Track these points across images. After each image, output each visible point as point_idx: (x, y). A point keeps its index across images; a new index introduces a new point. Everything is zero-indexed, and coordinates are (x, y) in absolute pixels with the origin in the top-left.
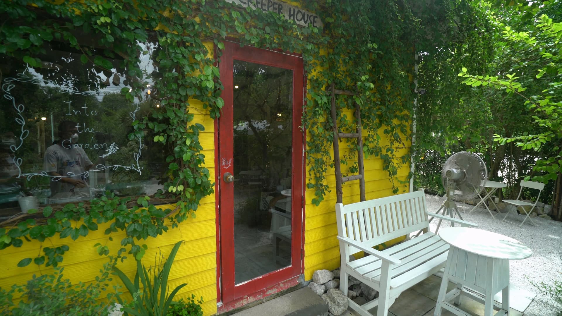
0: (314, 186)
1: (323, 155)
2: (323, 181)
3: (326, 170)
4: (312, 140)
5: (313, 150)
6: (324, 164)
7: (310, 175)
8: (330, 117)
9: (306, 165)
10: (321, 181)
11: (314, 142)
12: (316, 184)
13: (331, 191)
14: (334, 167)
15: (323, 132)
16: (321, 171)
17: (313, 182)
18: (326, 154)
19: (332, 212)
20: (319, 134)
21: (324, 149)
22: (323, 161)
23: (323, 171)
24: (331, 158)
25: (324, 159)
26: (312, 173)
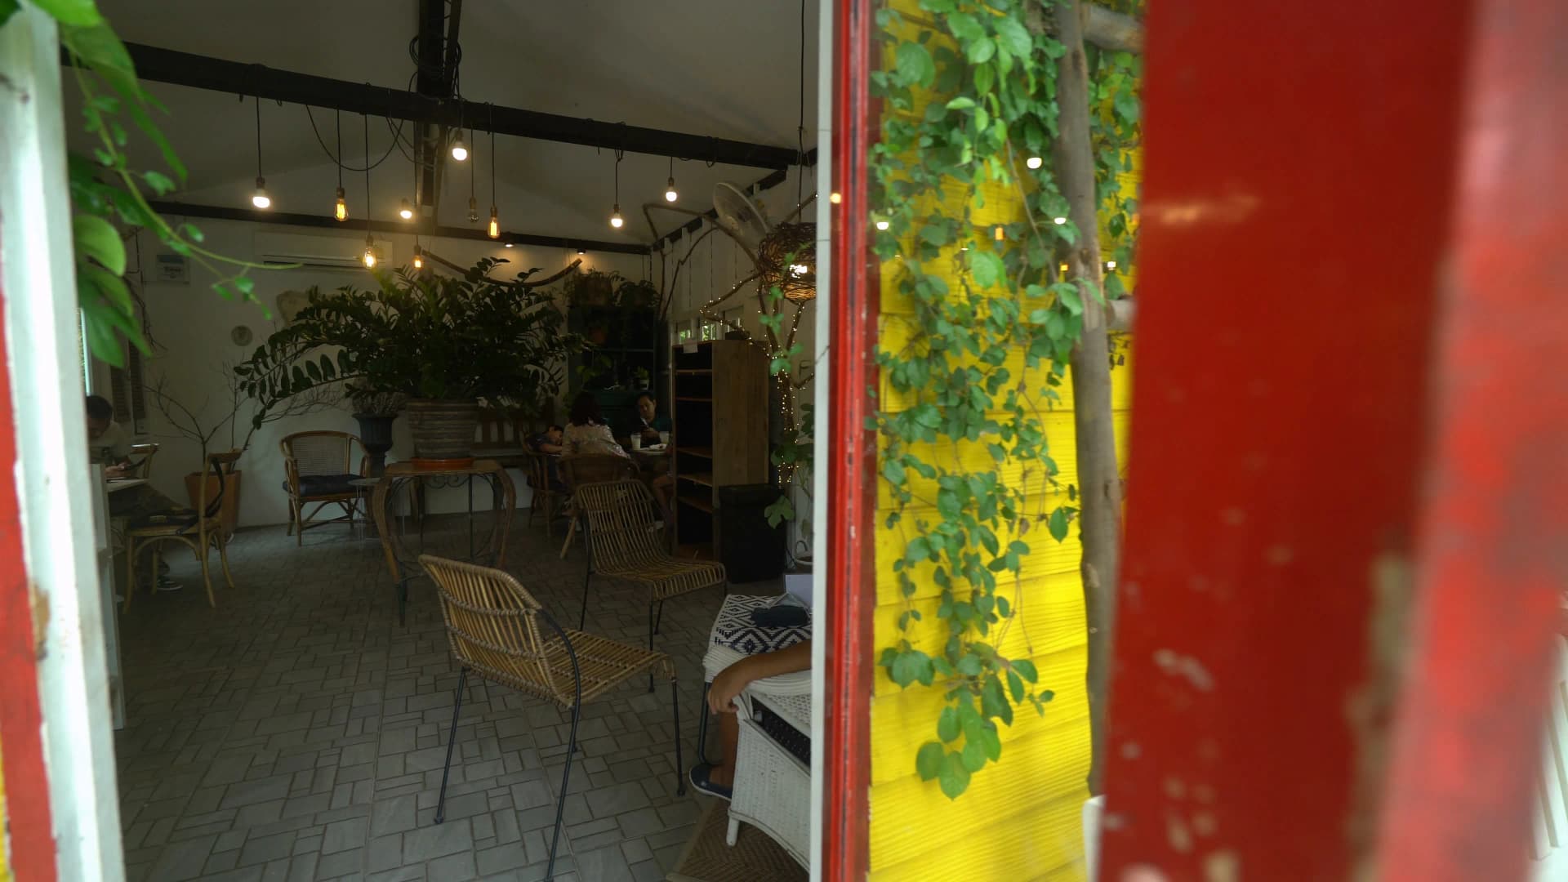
0: (931, 668)
1: (997, 452)
2: (995, 628)
3: (1023, 559)
4: (924, 348)
5: (930, 418)
6: (1008, 513)
7: (907, 587)
8: (1053, 188)
9: (879, 518)
10: (984, 630)
11: (936, 353)
12: (950, 654)
13: (1048, 695)
14: (1074, 530)
15: (998, 291)
16: (987, 558)
17: (926, 638)
18: (1021, 441)
19: (1065, 797)
20: (973, 299)
21: (1008, 406)
22: (1002, 489)
23: (998, 565)
24: (1052, 471)
25: (1010, 474)
26: (922, 576)
